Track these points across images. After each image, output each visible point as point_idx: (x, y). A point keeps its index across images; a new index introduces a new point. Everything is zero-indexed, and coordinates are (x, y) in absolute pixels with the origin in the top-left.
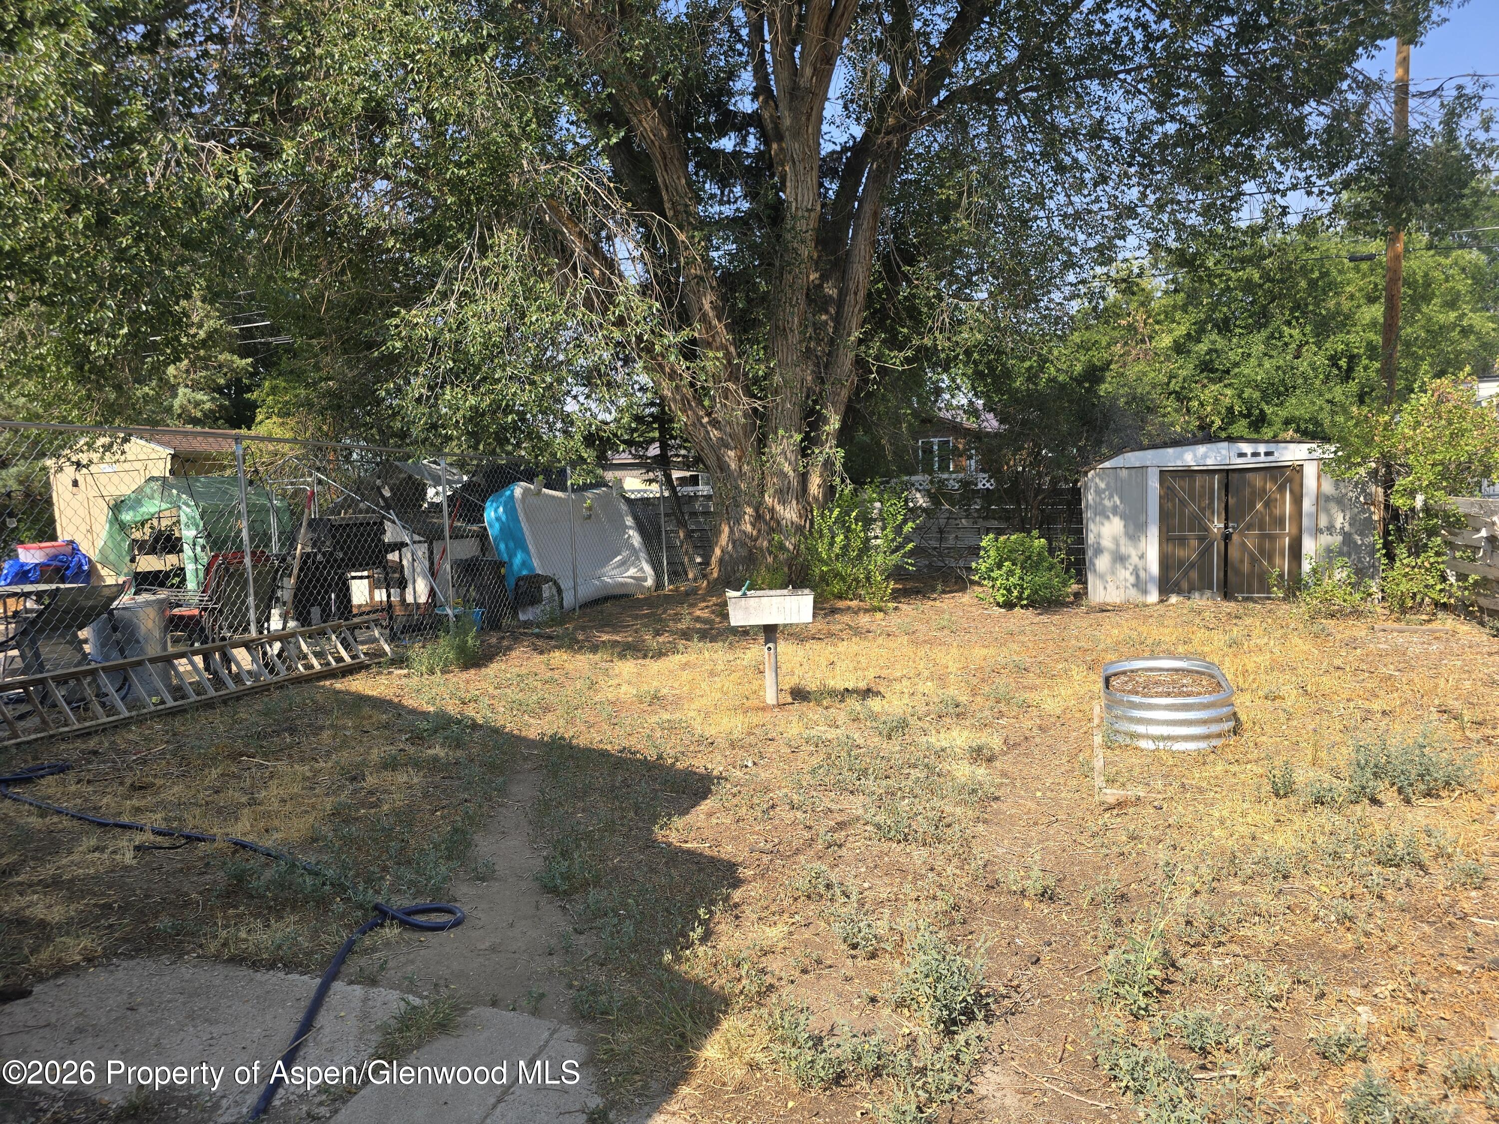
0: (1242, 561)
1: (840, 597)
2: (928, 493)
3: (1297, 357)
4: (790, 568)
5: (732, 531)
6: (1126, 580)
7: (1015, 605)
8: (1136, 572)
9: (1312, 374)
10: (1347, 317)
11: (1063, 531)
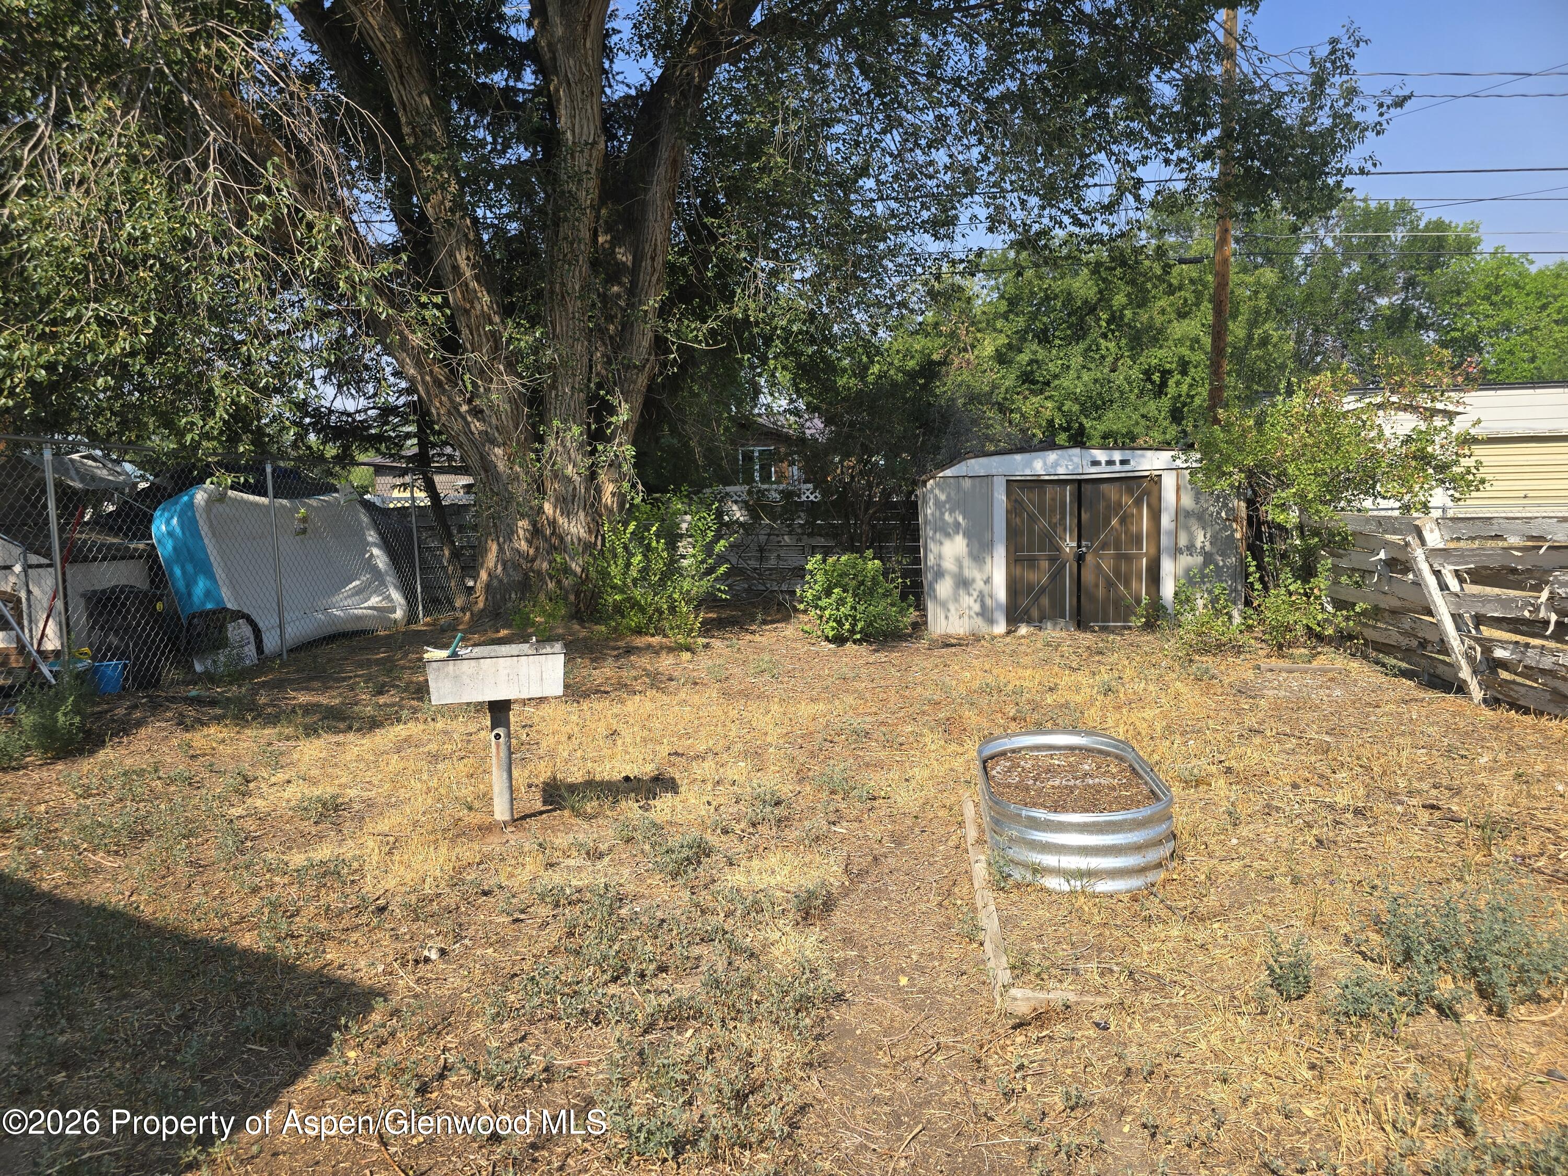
0: (1097, 586)
1: (639, 631)
2: (745, 505)
3: (1113, 371)
4: (577, 595)
5: (501, 549)
6: (970, 608)
7: (846, 640)
8: (981, 598)
9: (1127, 388)
10: (1160, 331)
11: (897, 550)
